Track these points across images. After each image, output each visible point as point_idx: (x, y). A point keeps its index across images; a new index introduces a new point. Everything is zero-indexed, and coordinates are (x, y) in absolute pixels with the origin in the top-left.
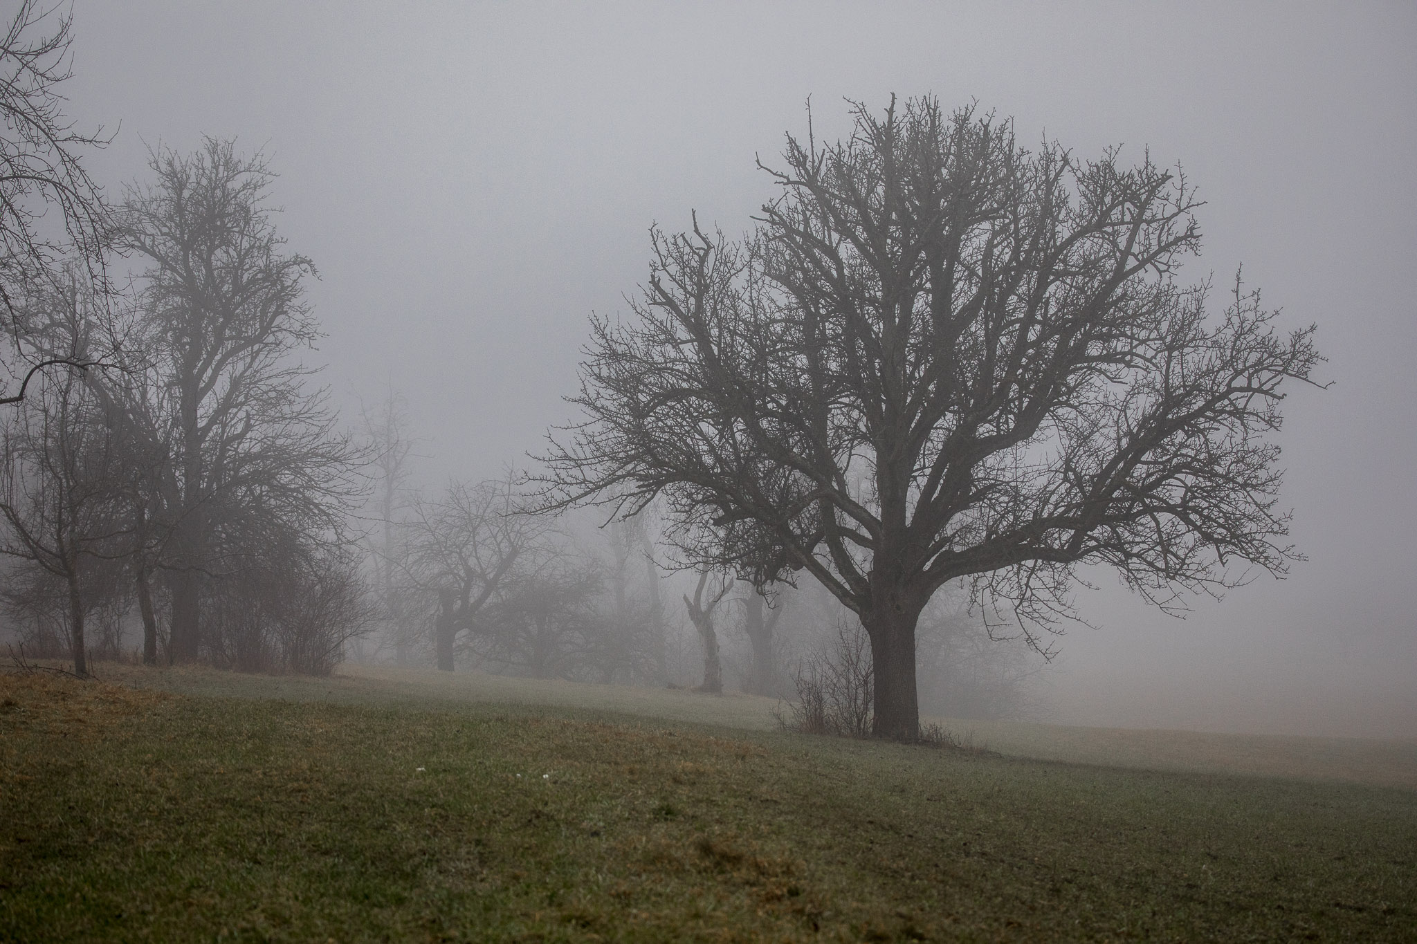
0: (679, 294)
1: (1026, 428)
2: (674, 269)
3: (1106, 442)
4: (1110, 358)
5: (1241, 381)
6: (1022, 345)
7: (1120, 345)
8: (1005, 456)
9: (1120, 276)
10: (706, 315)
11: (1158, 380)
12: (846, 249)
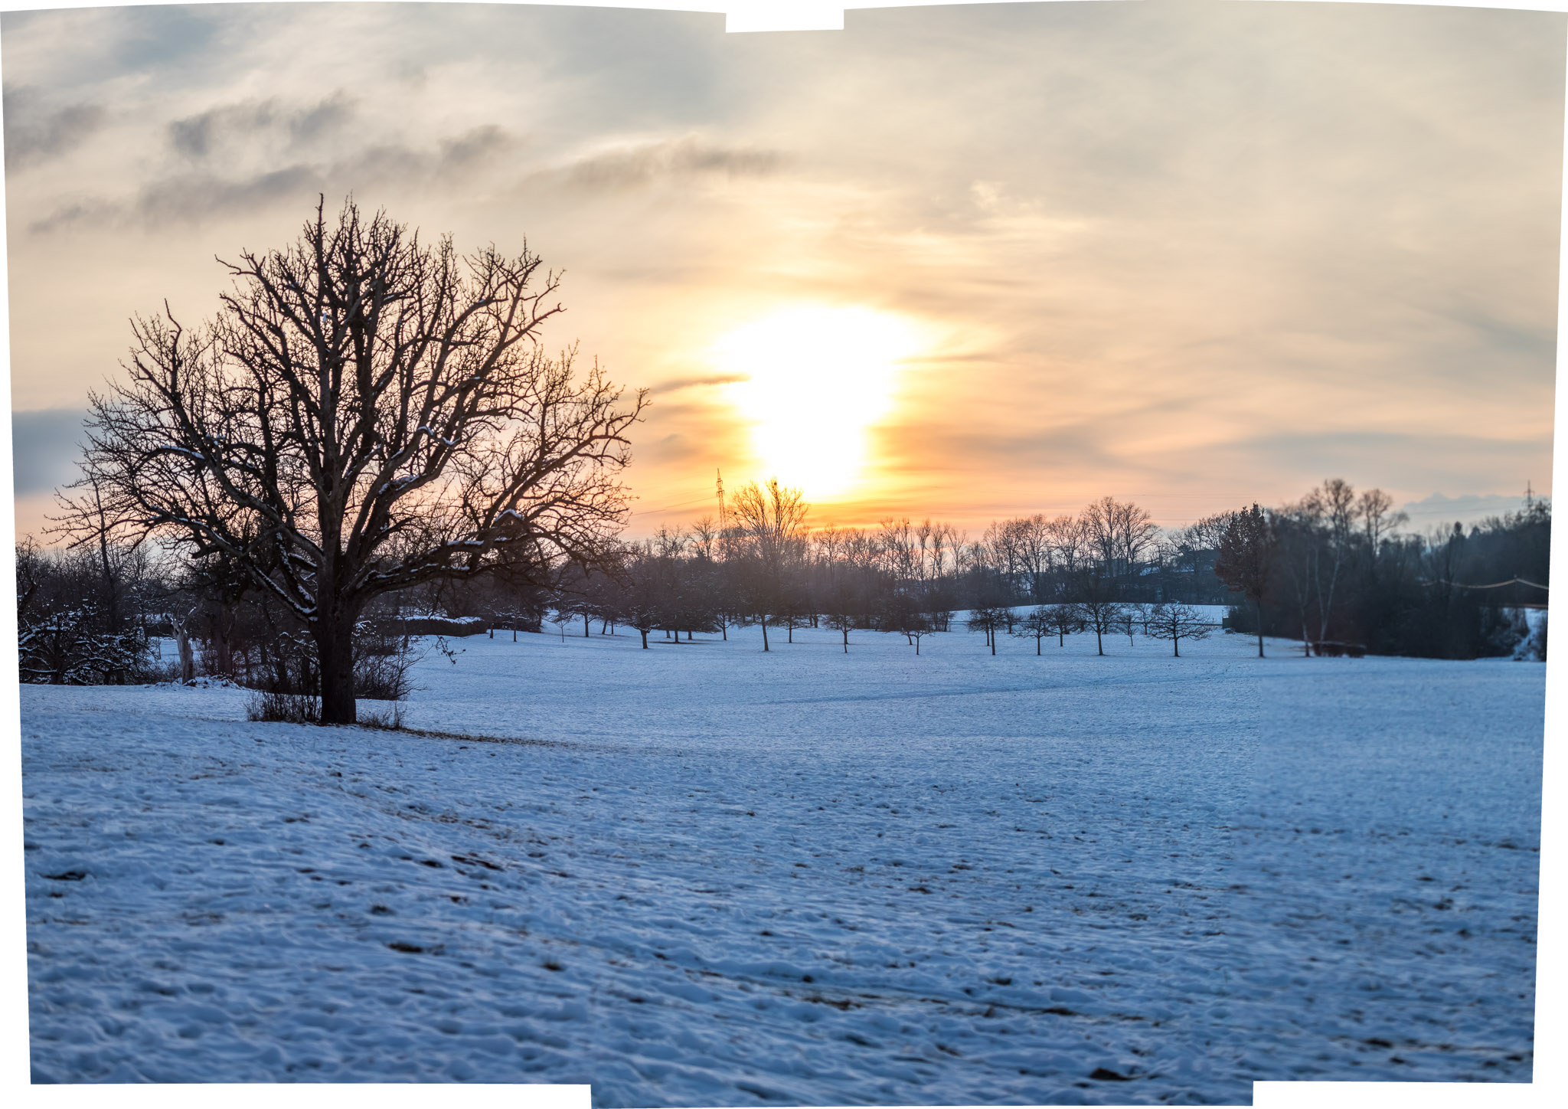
1: (432, 471)
2: (154, 350)
3: (493, 483)
4: (494, 412)
5: (600, 430)
6: (430, 403)
7: (504, 401)
8: (416, 494)
9: (502, 345)
10: (180, 387)
11: (535, 430)
12: (289, 327)
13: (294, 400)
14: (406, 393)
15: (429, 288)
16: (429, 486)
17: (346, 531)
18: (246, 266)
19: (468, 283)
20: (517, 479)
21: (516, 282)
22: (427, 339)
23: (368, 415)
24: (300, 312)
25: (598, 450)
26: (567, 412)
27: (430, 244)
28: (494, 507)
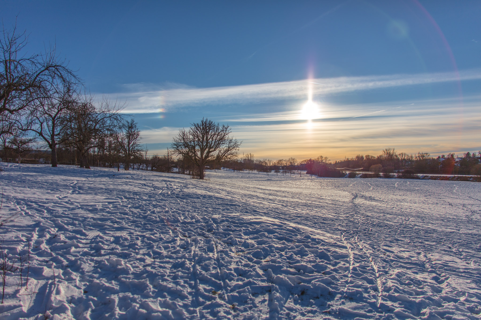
0: (182, 135)
1: (214, 150)
2: (182, 133)
3: (222, 152)
4: (223, 143)
5: (236, 146)
6: (215, 142)
7: (224, 142)
8: (213, 153)
9: (224, 136)
10: (184, 138)
11: (228, 146)
12: (198, 132)
13: (198, 140)
14: (212, 140)
15: (215, 129)
16: (214, 152)
17: (204, 156)
18: (194, 124)
19: (221, 128)
20: (225, 152)
21: (226, 129)
22: (215, 134)
23: (207, 143)
24: (200, 130)
25: (235, 148)
26: (232, 144)
27: (216, 124)
28: (222, 154)
